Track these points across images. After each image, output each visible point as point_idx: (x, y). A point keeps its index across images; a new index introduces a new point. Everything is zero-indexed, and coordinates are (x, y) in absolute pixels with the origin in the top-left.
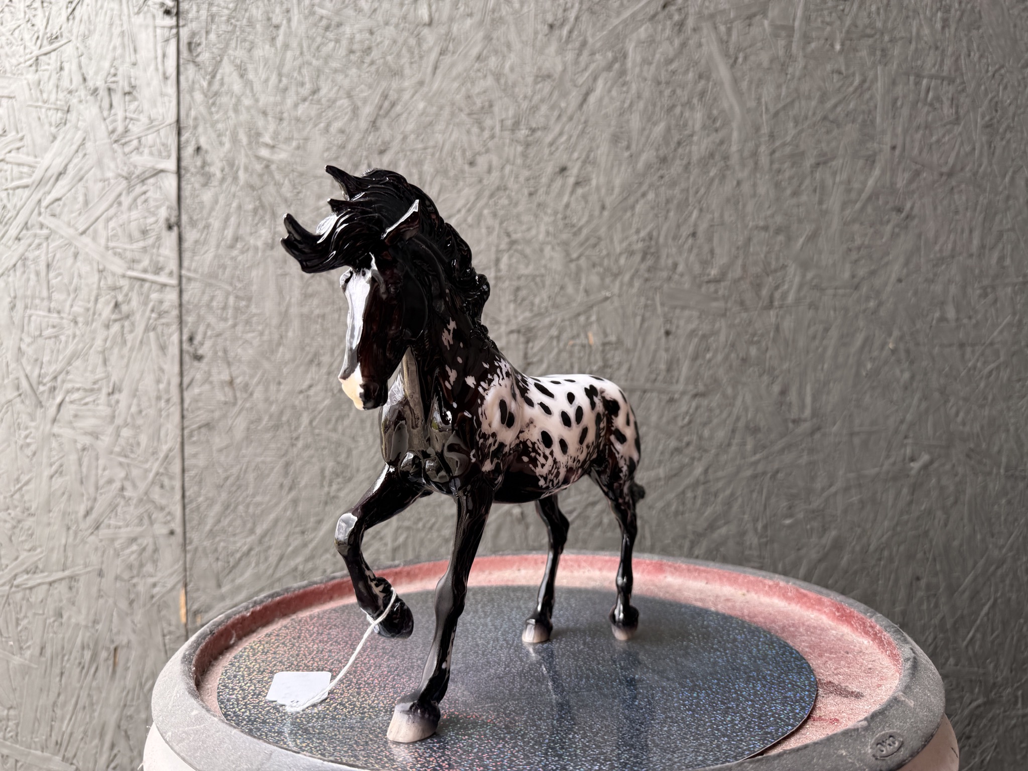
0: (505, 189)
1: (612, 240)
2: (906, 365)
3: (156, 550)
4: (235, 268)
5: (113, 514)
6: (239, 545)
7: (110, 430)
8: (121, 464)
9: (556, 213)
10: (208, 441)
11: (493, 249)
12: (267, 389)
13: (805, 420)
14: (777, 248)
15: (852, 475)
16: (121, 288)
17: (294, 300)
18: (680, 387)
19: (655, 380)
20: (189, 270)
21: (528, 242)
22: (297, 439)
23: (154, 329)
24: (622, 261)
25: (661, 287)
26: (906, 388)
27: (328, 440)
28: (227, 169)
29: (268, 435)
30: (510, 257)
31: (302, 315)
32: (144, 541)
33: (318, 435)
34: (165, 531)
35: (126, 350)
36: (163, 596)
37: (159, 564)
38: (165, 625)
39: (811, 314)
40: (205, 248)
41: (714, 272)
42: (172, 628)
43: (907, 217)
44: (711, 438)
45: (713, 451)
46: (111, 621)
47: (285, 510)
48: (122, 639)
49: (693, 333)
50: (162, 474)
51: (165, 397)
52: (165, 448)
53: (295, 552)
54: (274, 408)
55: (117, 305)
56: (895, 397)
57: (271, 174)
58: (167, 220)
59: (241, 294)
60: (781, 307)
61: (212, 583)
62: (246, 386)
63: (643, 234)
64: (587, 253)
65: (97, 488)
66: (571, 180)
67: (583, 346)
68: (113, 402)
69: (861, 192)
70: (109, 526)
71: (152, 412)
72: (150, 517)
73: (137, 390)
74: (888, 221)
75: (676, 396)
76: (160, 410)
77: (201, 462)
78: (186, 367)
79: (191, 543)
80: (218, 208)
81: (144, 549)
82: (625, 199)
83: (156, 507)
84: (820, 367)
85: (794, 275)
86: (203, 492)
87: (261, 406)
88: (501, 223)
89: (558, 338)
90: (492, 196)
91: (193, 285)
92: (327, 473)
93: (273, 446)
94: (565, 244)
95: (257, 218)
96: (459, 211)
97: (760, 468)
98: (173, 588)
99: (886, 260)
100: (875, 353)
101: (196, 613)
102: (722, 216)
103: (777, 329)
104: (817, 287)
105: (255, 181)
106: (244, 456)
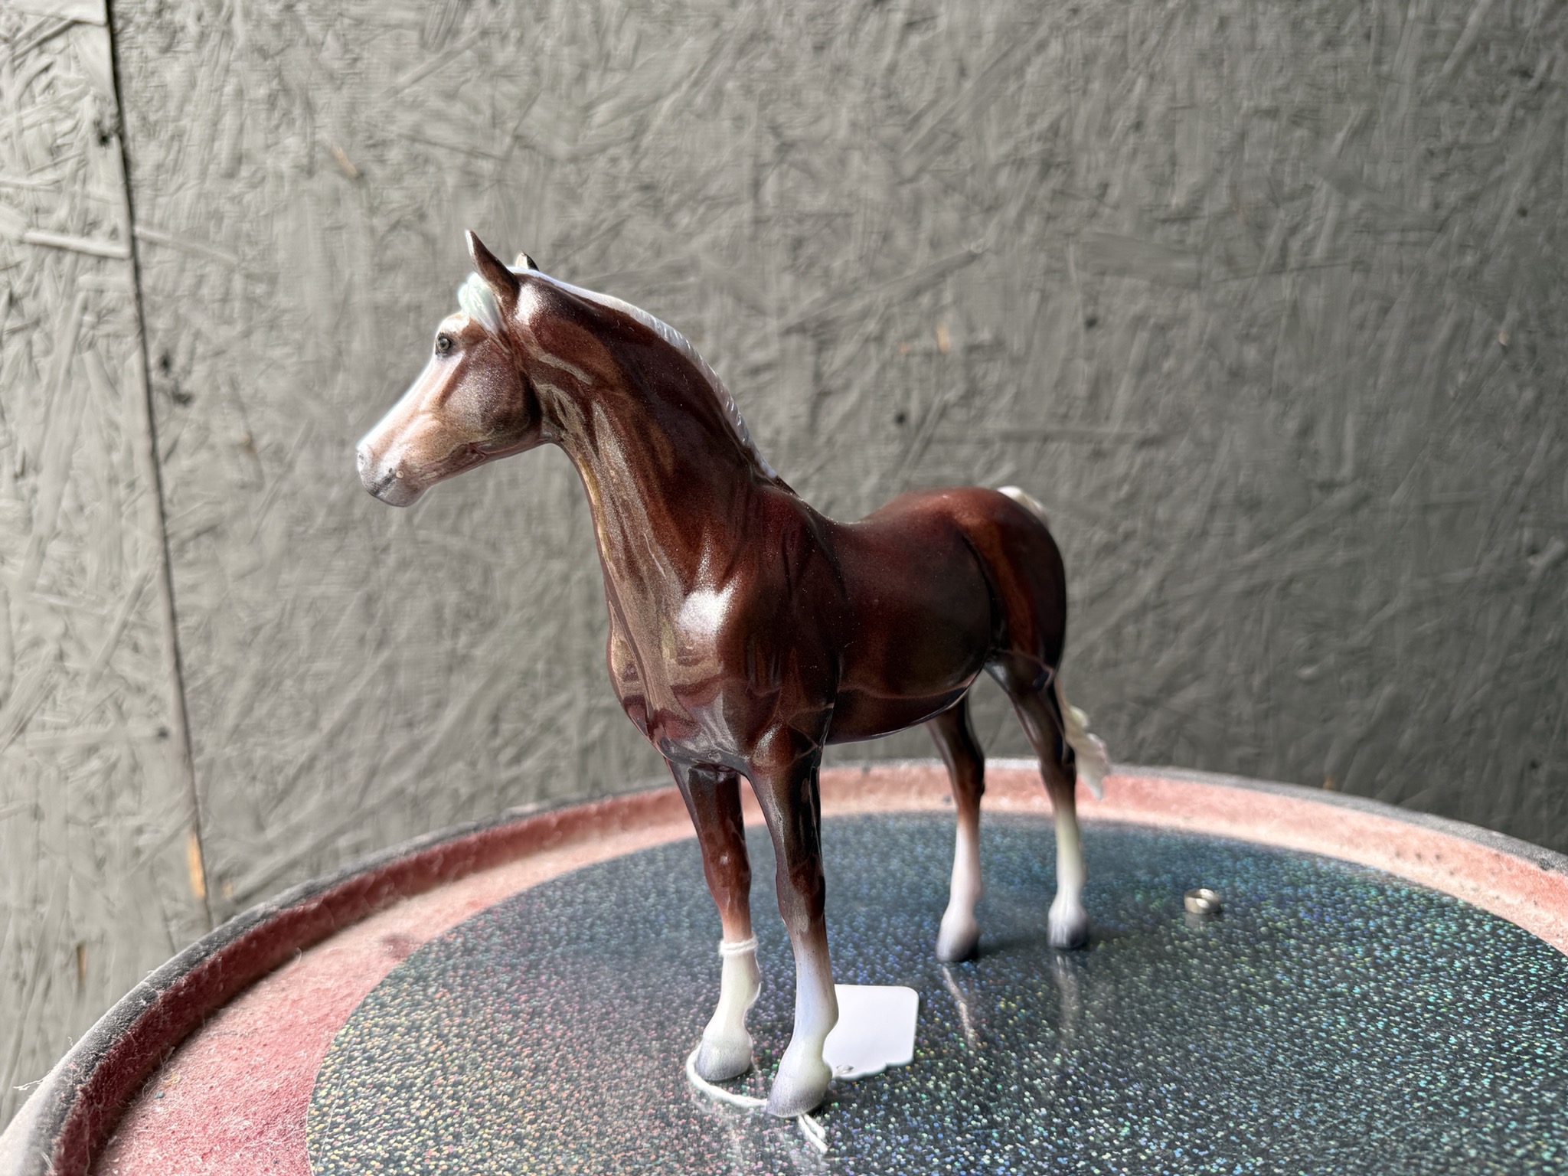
0: (769, 39)
1: (980, 140)
2: (1529, 375)
3: (135, 768)
4: (242, 217)
5: (48, 705)
6: (290, 751)
7: (25, 544)
8: (53, 609)
9: (869, 83)
10: (215, 561)
11: (747, 163)
12: (318, 456)
13: (1341, 485)
14: (1294, 152)
15: (1424, 584)
16: (17, 265)
17: (357, 279)
18: (1114, 428)
19: (1065, 416)
20: (149, 224)
21: (817, 144)
22: (386, 549)
23: (92, 345)
24: (1003, 179)
25: (1075, 234)
26: (1527, 418)
27: (444, 550)
28: (208, 16)
29: (330, 545)
30: (782, 176)
31: (376, 308)
32: (114, 752)
33: (425, 542)
34: (148, 730)
35: (40, 390)
36: (158, 849)
37: (145, 792)
38: (166, 902)
39: (1356, 279)
40: (178, 179)
41: (1177, 199)
42: (181, 907)
43: (1541, 86)
44: (1170, 523)
45: (1173, 548)
46: (66, 898)
47: (372, 682)
48: (89, 930)
49: (1139, 321)
50: (134, 626)
51: (124, 477)
52: (134, 575)
53: (398, 762)
54: (335, 493)
55: (13, 301)
56: (1507, 435)
57: (297, 21)
58: (97, 124)
59: (255, 268)
60: (1302, 268)
61: (246, 823)
62: (278, 452)
63: (1042, 124)
64: (932, 167)
65: (13, 657)
66: (898, 18)
67: (928, 355)
68: (25, 491)
69: (1454, 37)
70: (43, 726)
71: (103, 508)
72: (119, 707)
73: (69, 465)
74: (1504, 97)
75: (1106, 445)
76: (118, 505)
77: (205, 600)
78: (161, 418)
79: (201, 750)
80: (196, 95)
81: (113, 767)
82: (1006, 55)
83: (128, 687)
84: (1370, 382)
85: (1326, 207)
86: (215, 655)
87: (310, 488)
88: (762, 107)
89: (880, 339)
90: (741, 52)
91: (160, 255)
92: (448, 613)
93: (339, 564)
94: (891, 147)
95: (277, 115)
96: (676, 86)
97: (1259, 577)
98: (175, 836)
99: (1497, 172)
100: (1473, 354)
101: (221, 879)
102: (1191, 89)
103: (1295, 310)
104: (1368, 228)
105: (266, 37)
106: (287, 586)
